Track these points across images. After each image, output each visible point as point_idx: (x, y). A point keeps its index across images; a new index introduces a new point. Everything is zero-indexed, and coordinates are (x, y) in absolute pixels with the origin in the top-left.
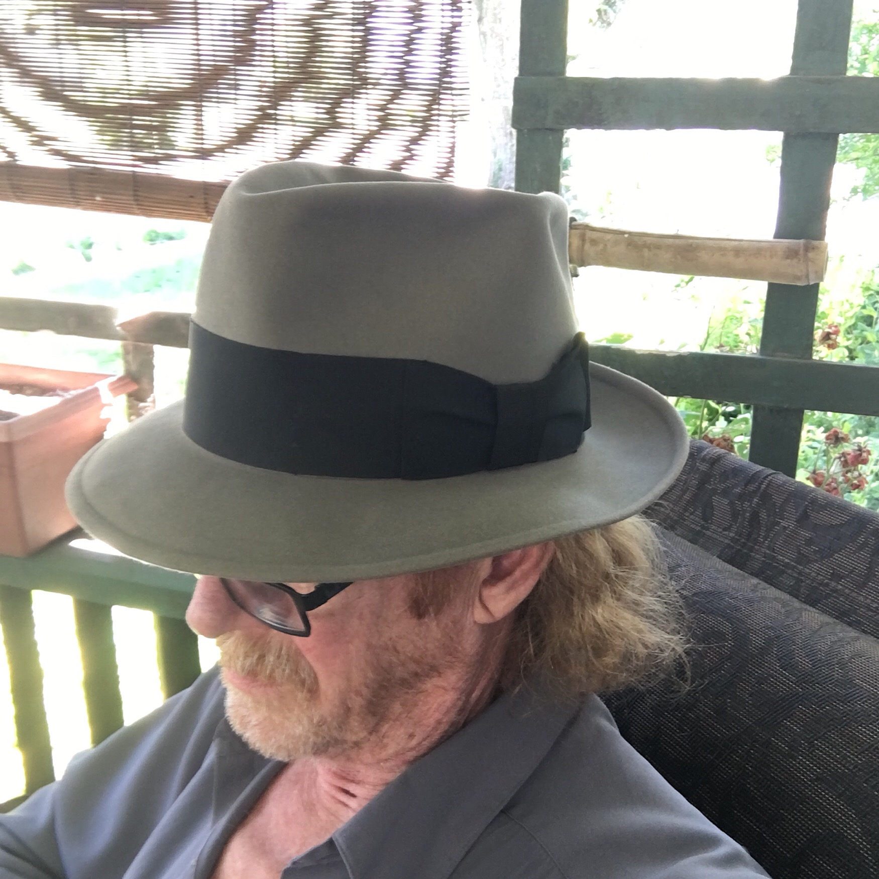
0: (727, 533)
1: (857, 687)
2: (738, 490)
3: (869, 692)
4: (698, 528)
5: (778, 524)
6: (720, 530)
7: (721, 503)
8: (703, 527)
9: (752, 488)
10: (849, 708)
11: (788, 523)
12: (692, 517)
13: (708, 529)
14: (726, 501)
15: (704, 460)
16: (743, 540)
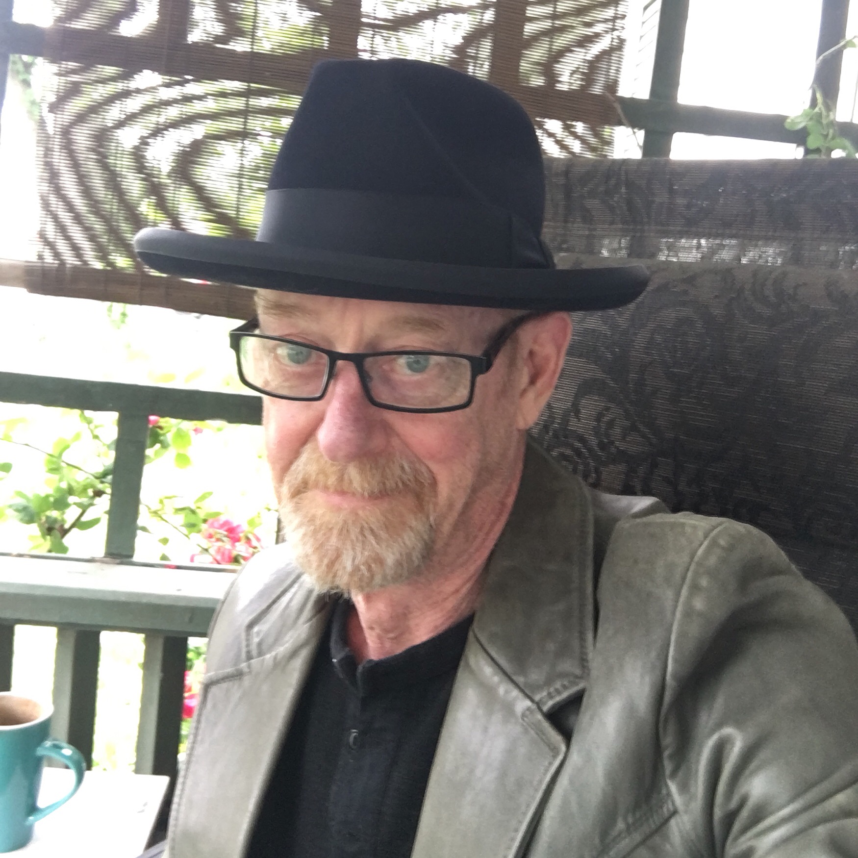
0: (614, 226)
2: (602, 189)
4: (587, 233)
5: (653, 202)
6: (607, 226)
7: (593, 204)
8: (589, 229)
9: (613, 182)
11: (662, 198)
12: (575, 225)
13: (595, 230)
14: (597, 201)
15: (557, 175)
16: (631, 227)
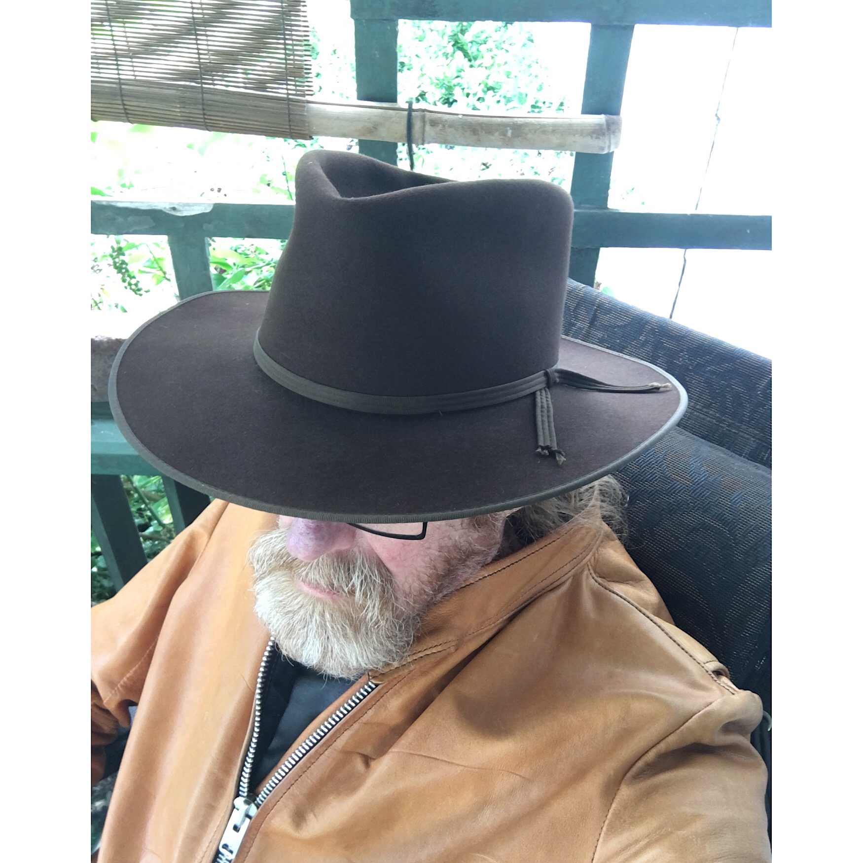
1: (675, 482)
3: (684, 484)
10: (673, 500)
11: (583, 324)
